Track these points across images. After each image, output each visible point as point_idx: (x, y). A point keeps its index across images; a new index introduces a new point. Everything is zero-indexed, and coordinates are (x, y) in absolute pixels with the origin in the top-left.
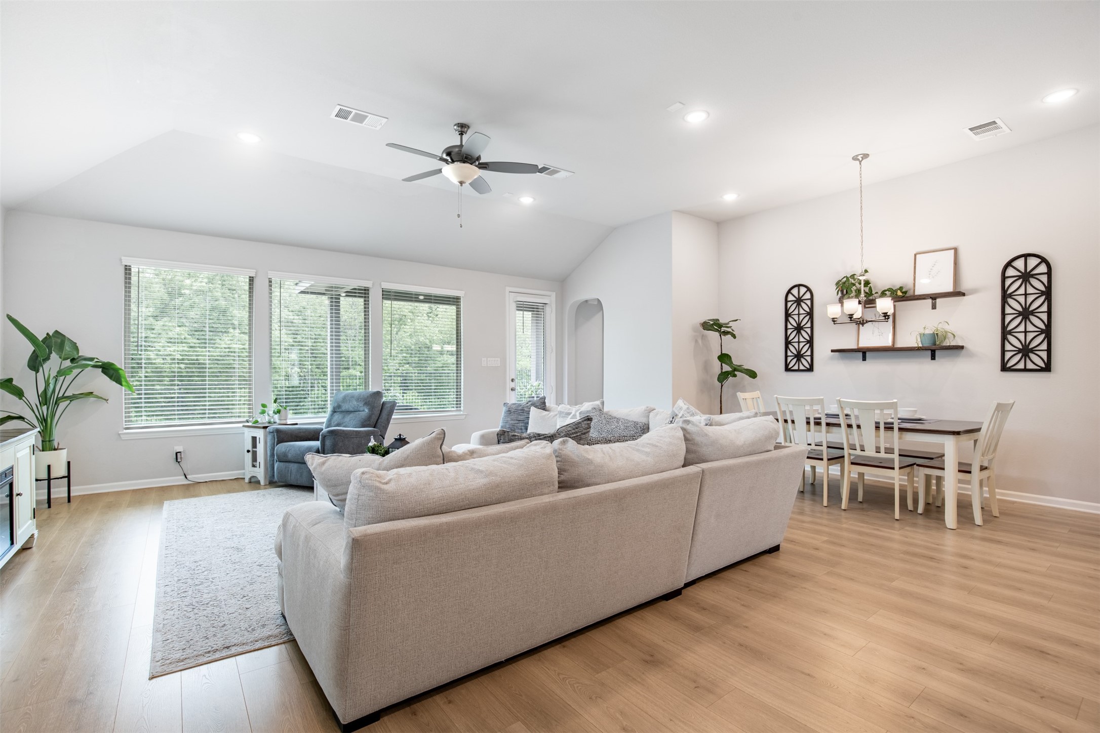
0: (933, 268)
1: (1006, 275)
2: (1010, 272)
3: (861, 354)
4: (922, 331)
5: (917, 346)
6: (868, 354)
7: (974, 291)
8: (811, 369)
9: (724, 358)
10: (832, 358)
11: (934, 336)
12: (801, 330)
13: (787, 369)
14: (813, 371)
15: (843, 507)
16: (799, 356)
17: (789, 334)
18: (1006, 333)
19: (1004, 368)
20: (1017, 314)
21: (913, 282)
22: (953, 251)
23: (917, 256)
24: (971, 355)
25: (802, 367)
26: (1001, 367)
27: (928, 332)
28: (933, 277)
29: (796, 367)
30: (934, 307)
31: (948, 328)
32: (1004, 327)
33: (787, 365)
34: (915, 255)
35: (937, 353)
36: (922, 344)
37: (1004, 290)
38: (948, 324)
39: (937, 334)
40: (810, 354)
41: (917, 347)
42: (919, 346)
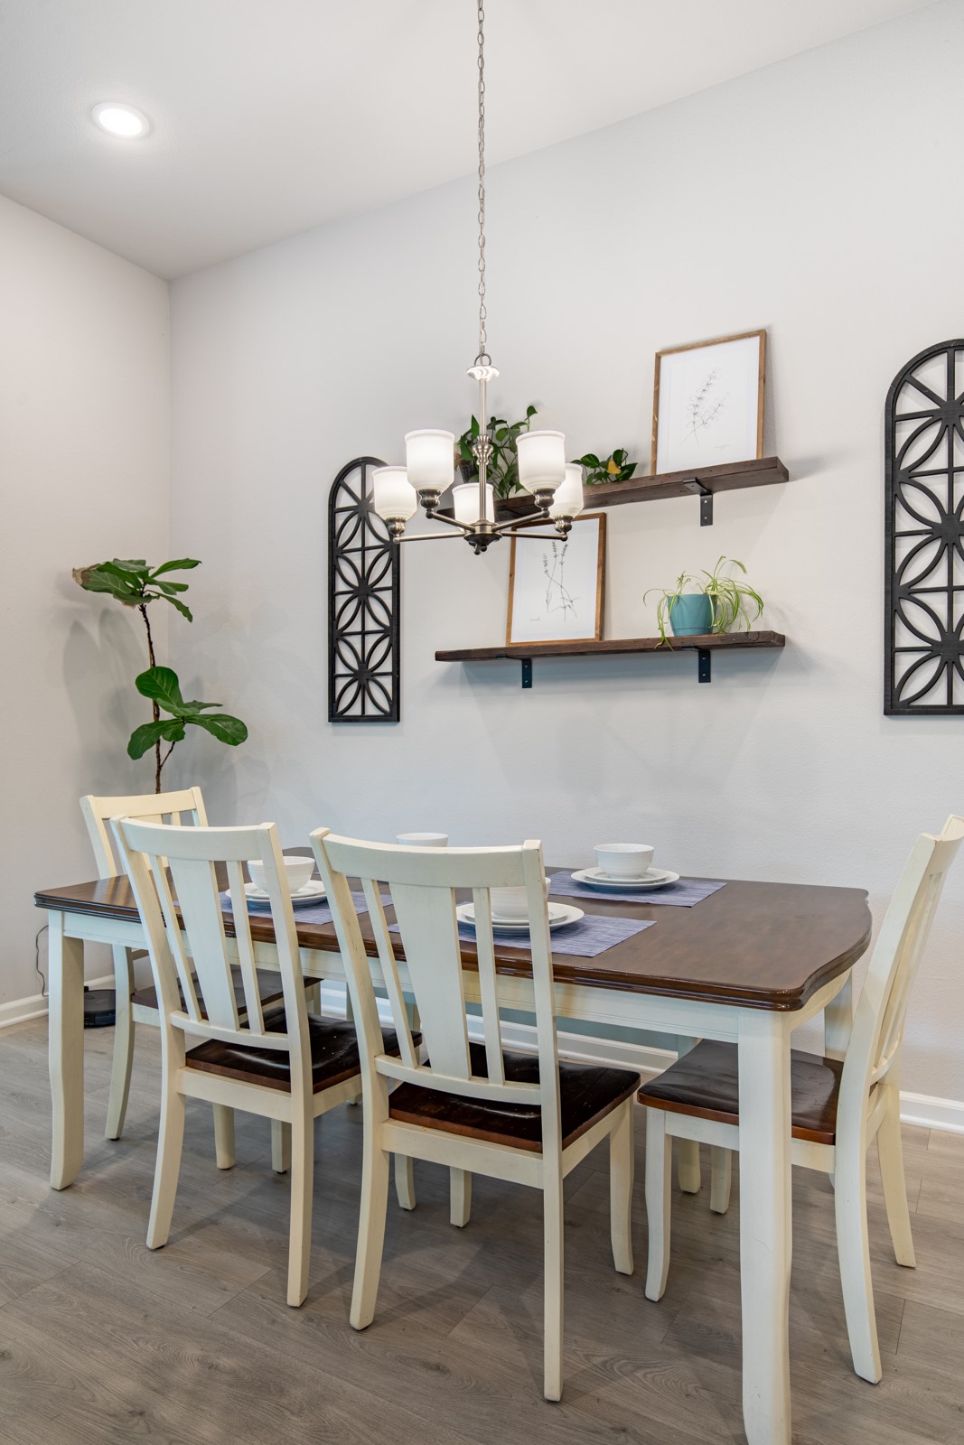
0: (704, 395)
1: (898, 413)
2: (911, 401)
3: (517, 667)
4: (674, 590)
5: (659, 635)
6: (537, 667)
7: (813, 465)
8: (393, 715)
9: (157, 682)
10: (446, 681)
11: (706, 603)
12: (368, 595)
13: (336, 716)
14: (398, 720)
15: (356, 1320)
16: (364, 676)
17: (339, 606)
18: (897, 596)
19: (895, 705)
20: (926, 532)
21: (650, 438)
22: (756, 341)
23: (664, 359)
24: (804, 665)
25: (371, 710)
26: (885, 700)
27: (689, 590)
28: (704, 423)
29: (356, 710)
30: (707, 518)
31: (742, 581)
32: (892, 574)
33: (333, 701)
34: (658, 357)
35: (716, 658)
36: (674, 630)
37: (892, 458)
38: (745, 571)
39: (714, 597)
40: (390, 670)
41: (658, 640)
42: (666, 636)
